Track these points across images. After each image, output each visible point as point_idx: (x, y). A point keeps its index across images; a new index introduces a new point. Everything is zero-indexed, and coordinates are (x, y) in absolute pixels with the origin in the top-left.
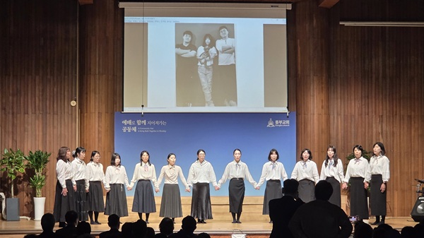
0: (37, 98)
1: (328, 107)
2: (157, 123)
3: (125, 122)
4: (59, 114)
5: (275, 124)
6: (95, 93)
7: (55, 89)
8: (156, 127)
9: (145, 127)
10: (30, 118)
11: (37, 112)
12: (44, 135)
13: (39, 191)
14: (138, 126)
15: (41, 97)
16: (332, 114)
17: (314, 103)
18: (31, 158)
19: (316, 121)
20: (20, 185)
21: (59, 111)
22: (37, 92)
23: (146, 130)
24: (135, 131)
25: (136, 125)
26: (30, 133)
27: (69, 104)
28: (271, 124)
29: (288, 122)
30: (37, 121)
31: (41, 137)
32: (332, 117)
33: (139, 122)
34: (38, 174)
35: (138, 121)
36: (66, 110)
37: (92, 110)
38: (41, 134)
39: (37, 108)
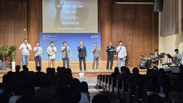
0: (12, 28)
1: (112, 31)
2: (54, 36)
3: (43, 36)
4: (20, 33)
5: (94, 37)
6: (33, 26)
7: (18, 25)
8: (54, 38)
9: (50, 38)
10: (10, 34)
11: (12, 33)
12: (15, 40)
13: (13, 60)
15: (13, 27)
16: (113, 33)
17: (107, 30)
18: (10, 48)
19: (107, 36)
20: (7, 58)
22: (12, 25)
24: (47, 39)
26: (10, 39)
27: (23, 30)
28: (92, 37)
29: (98, 36)
30: (12, 36)
31: (13, 41)
32: (113, 34)
33: (48, 36)
34: (13, 54)
36: (22, 32)
37: (32, 32)
38: (14, 40)
39: (12, 31)
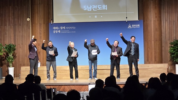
2: (71, 28)
3: (54, 28)
4: (22, 25)
5: (132, 27)
6: (38, 14)
7: (19, 13)
8: (70, 30)
9: (65, 30)
10: (7, 27)
11: (11, 25)
12: (15, 36)
13: (11, 64)
14: (61, 30)
15: (12, 17)
16: (163, 20)
17: (152, 16)
19: (152, 25)
21: (22, 24)
22: (11, 15)
23: (65, 32)
24: (60, 32)
25: (60, 29)
26: (8, 35)
27: (26, 19)
28: (130, 27)
29: (139, 25)
30: (11, 29)
31: (13, 37)
35: (61, 27)
36: (25, 23)
37: (37, 23)
38: (13, 35)
39: (11, 22)
